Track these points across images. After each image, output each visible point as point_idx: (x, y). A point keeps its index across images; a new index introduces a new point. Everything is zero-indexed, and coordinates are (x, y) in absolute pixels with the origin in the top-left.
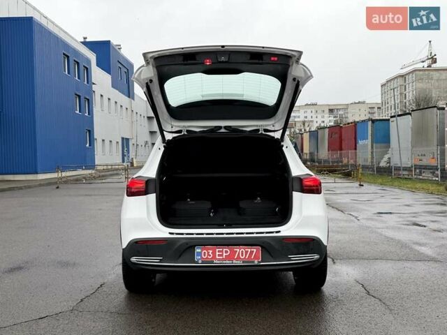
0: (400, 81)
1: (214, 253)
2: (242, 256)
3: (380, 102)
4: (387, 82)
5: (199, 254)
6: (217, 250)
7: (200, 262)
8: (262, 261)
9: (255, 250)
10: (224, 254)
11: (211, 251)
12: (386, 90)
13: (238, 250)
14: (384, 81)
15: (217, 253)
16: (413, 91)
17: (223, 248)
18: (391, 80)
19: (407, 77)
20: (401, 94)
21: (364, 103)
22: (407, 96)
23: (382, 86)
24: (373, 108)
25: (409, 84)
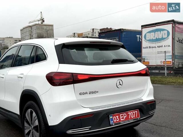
0: (30, 29)
1: (119, 117)
2: (132, 116)
3: (20, 38)
4: (24, 29)
5: (112, 119)
6: (121, 115)
7: (114, 125)
8: (141, 118)
9: (137, 112)
10: (124, 117)
11: (118, 117)
12: (23, 32)
13: (130, 113)
14: (22, 28)
15: (121, 117)
16: (35, 34)
17: (123, 114)
18: (25, 28)
19: (32, 27)
20: (30, 34)
21: (12, 38)
22: (33, 36)
23: (21, 30)
24: (17, 40)
25: (33, 30)
